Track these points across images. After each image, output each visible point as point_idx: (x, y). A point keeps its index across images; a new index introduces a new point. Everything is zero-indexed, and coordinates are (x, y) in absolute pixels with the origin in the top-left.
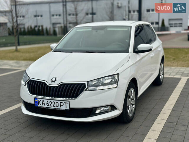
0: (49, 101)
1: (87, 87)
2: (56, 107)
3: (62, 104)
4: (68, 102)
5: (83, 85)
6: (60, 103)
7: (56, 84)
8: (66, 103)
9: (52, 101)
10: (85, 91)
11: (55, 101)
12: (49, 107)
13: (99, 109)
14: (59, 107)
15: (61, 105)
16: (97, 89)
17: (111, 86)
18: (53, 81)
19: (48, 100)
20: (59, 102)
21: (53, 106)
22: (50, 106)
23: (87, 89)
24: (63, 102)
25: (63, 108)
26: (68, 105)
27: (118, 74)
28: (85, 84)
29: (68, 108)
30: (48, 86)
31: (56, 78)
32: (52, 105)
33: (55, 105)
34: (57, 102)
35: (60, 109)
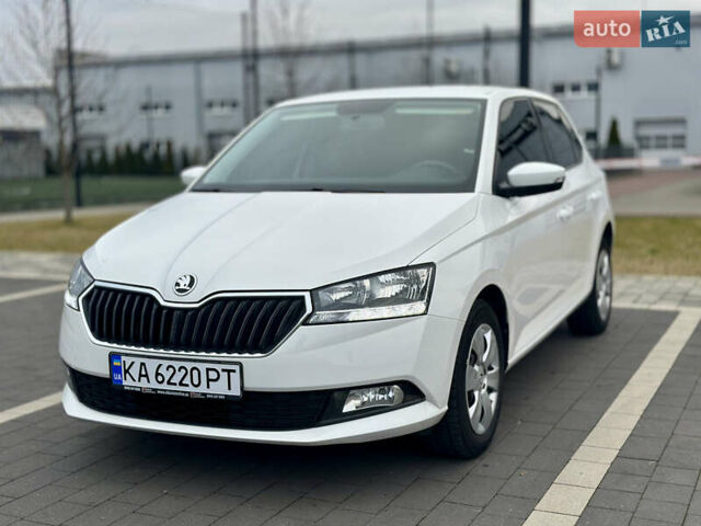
0: (166, 363)
2: (191, 389)
3: (213, 375)
4: (237, 368)
5: (295, 303)
6: (208, 370)
7: (193, 299)
8: (229, 371)
9: (177, 365)
11: (189, 366)
12: (165, 386)
13: (357, 397)
14: (203, 389)
15: (209, 380)
16: (350, 318)
18: (182, 287)
19: (161, 362)
20: (203, 367)
21: (181, 384)
22: (169, 383)
23: (310, 316)
24: (219, 367)
25: (219, 389)
26: (235, 377)
27: (431, 265)
28: (303, 298)
29: (236, 392)
30: (161, 308)
31: (192, 278)
32: (176, 379)
33: (186, 382)
34: (194, 368)
35: (205, 394)
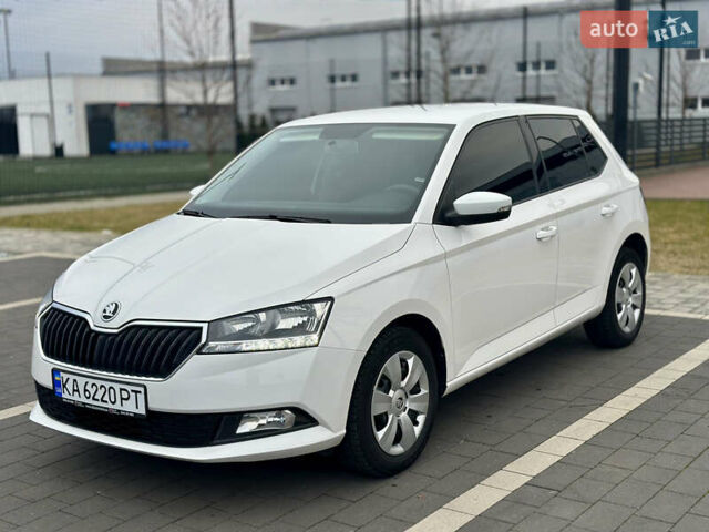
0: (91, 381)
1: (203, 340)
2: (110, 405)
3: (125, 395)
4: (142, 390)
5: (195, 332)
6: (121, 390)
7: (114, 326)
8: (136, 392)
9: (99, 383)
10: (199, 353)
11: (107, 385)
12: (90, 401)
14: (117, 406)
15: (122, 399)
16: (244, 348)
17: (299, 340)
18: (107, 314)
19: (87, 380)
20: (117, 387)
21: (102, 401)
22: (94, 399)
23: (204, 345)
24: (129, 388)
25: (131, 407)
26: (141, 397)
27: (331, 299)
28: (201, 329)
29: (142, 411)
30: (92, 331)
31: (117, 305)
32: (98, 396)
33: (106, 398)
34: (111, 388)
35: (119, 411)
